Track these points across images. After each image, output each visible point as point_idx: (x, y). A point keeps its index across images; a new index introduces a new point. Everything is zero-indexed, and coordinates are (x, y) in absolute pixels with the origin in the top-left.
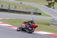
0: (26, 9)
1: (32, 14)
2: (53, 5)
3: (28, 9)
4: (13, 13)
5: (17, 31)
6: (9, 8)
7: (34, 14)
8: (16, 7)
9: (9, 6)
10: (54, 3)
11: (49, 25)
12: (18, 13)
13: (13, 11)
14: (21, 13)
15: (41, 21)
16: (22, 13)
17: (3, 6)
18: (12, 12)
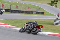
0: (28, 8)
1: (35, 14)
2: (56, 3)
3: (30, 8)
4: (15, 13)
5: (20, 32)
6: (10, 8)
7: (36, 14)
8: (17, 7)
9: (10, 6)
10: (57, 1)
11: (53, 25)
12: (20, 13)
13: (15, 11)
14: (22, 13)
15: (44, 21)
16: (24, 12)
17: (4, 6)
18: (13, 12)
